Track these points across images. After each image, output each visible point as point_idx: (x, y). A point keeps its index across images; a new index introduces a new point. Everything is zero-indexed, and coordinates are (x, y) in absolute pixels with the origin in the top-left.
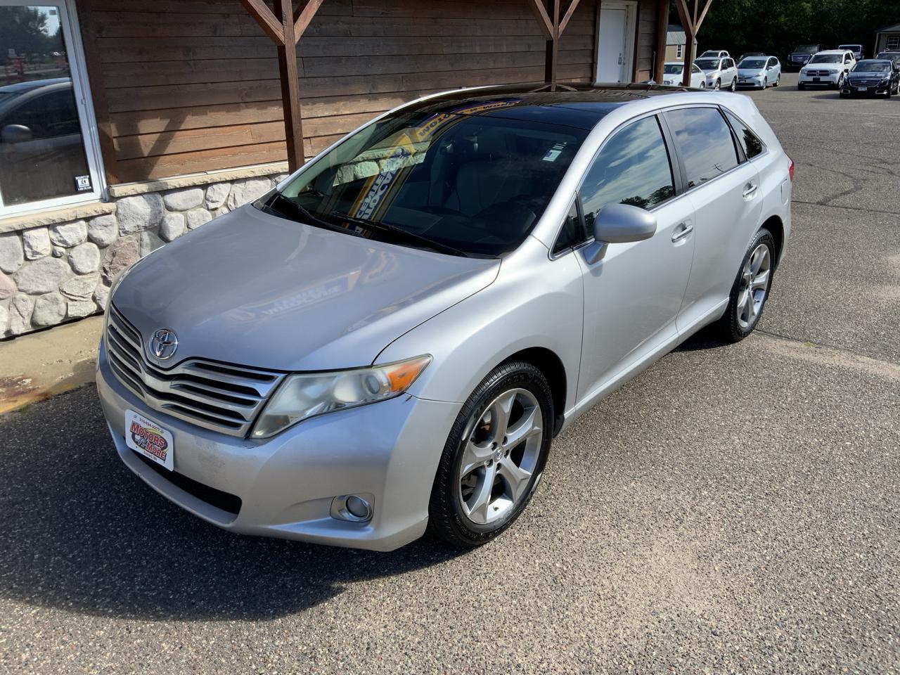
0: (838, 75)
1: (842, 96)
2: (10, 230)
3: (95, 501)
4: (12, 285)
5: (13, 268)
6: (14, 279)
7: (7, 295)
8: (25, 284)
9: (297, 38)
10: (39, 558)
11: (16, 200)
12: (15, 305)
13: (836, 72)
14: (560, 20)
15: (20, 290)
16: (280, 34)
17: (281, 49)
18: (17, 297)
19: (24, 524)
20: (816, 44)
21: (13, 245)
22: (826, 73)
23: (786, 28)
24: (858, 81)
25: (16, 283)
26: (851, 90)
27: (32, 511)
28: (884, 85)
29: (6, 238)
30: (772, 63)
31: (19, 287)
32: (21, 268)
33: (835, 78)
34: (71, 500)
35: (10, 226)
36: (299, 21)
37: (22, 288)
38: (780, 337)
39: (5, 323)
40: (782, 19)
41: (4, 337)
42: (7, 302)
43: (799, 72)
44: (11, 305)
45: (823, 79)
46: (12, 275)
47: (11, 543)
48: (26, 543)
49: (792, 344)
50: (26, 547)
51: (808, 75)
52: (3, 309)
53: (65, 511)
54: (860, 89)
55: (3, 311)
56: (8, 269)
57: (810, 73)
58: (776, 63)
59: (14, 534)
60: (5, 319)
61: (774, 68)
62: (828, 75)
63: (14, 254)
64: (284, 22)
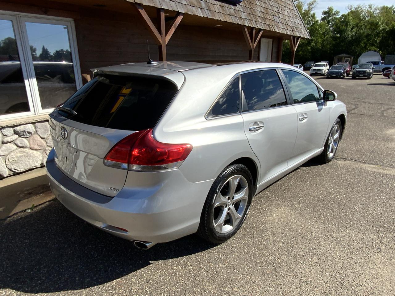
0: (324, 71)
1: (327, 78)
2: (45, 120)
3: (100, 246)
4: (45, 144)
5: (45, 136)
6: (46, 141)
7: (42, 148)
8: (50, 143)
9: (167, 43)
10: (79, 280)
11: (47, 107)
12: (45, 152)
13: (323, 70)
14: (255, 43)
15: (48, 146)
16: (160, 40)
17: (160, 47)
18: (47, 148)
19: (67, 260)
20: (313, 61)
21: (46, 126)
22: (319, 70)
23: (302, 56)
24: (332, 73)
25: (46, 143)
26: (330, 76)
27: (69, 253)
28: (341, 75)
29: (43, 123)
30: (300, 67)
31: (48, 144)
32: (48, 136)
33: (322, 72)
34: (88, 246)
35: (44, 118)
36: (167, 35)
37: (49, 145)
38: (365, 163)
39: (41, 160)
40: (301, 53)
41: (40, 166)
42: (42, 151)
43: (310, 70)
44: (44, 152)
45: (318, 72)
46: (45, 139)
47: (63, 271)
48: (70, 271)
49: (372, 166)
50: (70, 273)
51: (313, 71)
52: (40, 154)
53: (86, 252)
54: (334, 75)
55: (40, 155)
56: (43, 136)
57: (314, 70)
58: (302, 67)
59: (63, 266)
60: (41, 158)
61: (301, 68)
62: (320, 71)
63: (46, 130)
64: (162, 35)
